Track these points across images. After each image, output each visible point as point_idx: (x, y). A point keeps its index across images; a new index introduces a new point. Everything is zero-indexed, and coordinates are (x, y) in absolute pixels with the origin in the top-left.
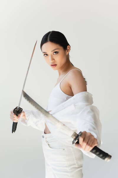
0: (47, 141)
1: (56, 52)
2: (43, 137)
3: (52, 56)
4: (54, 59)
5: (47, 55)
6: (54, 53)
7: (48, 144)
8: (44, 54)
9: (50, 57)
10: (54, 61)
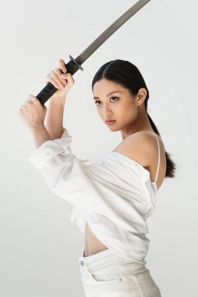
0: (90, 270)
1: (114, 98)
2: (82, 264)
3: (107, 105)
4: (112, 111)
5: (100, 102)
6: (112, 100)
7: (93, 276)
8: (96, 100)
9: (104, 108)
10: (111, 114)
